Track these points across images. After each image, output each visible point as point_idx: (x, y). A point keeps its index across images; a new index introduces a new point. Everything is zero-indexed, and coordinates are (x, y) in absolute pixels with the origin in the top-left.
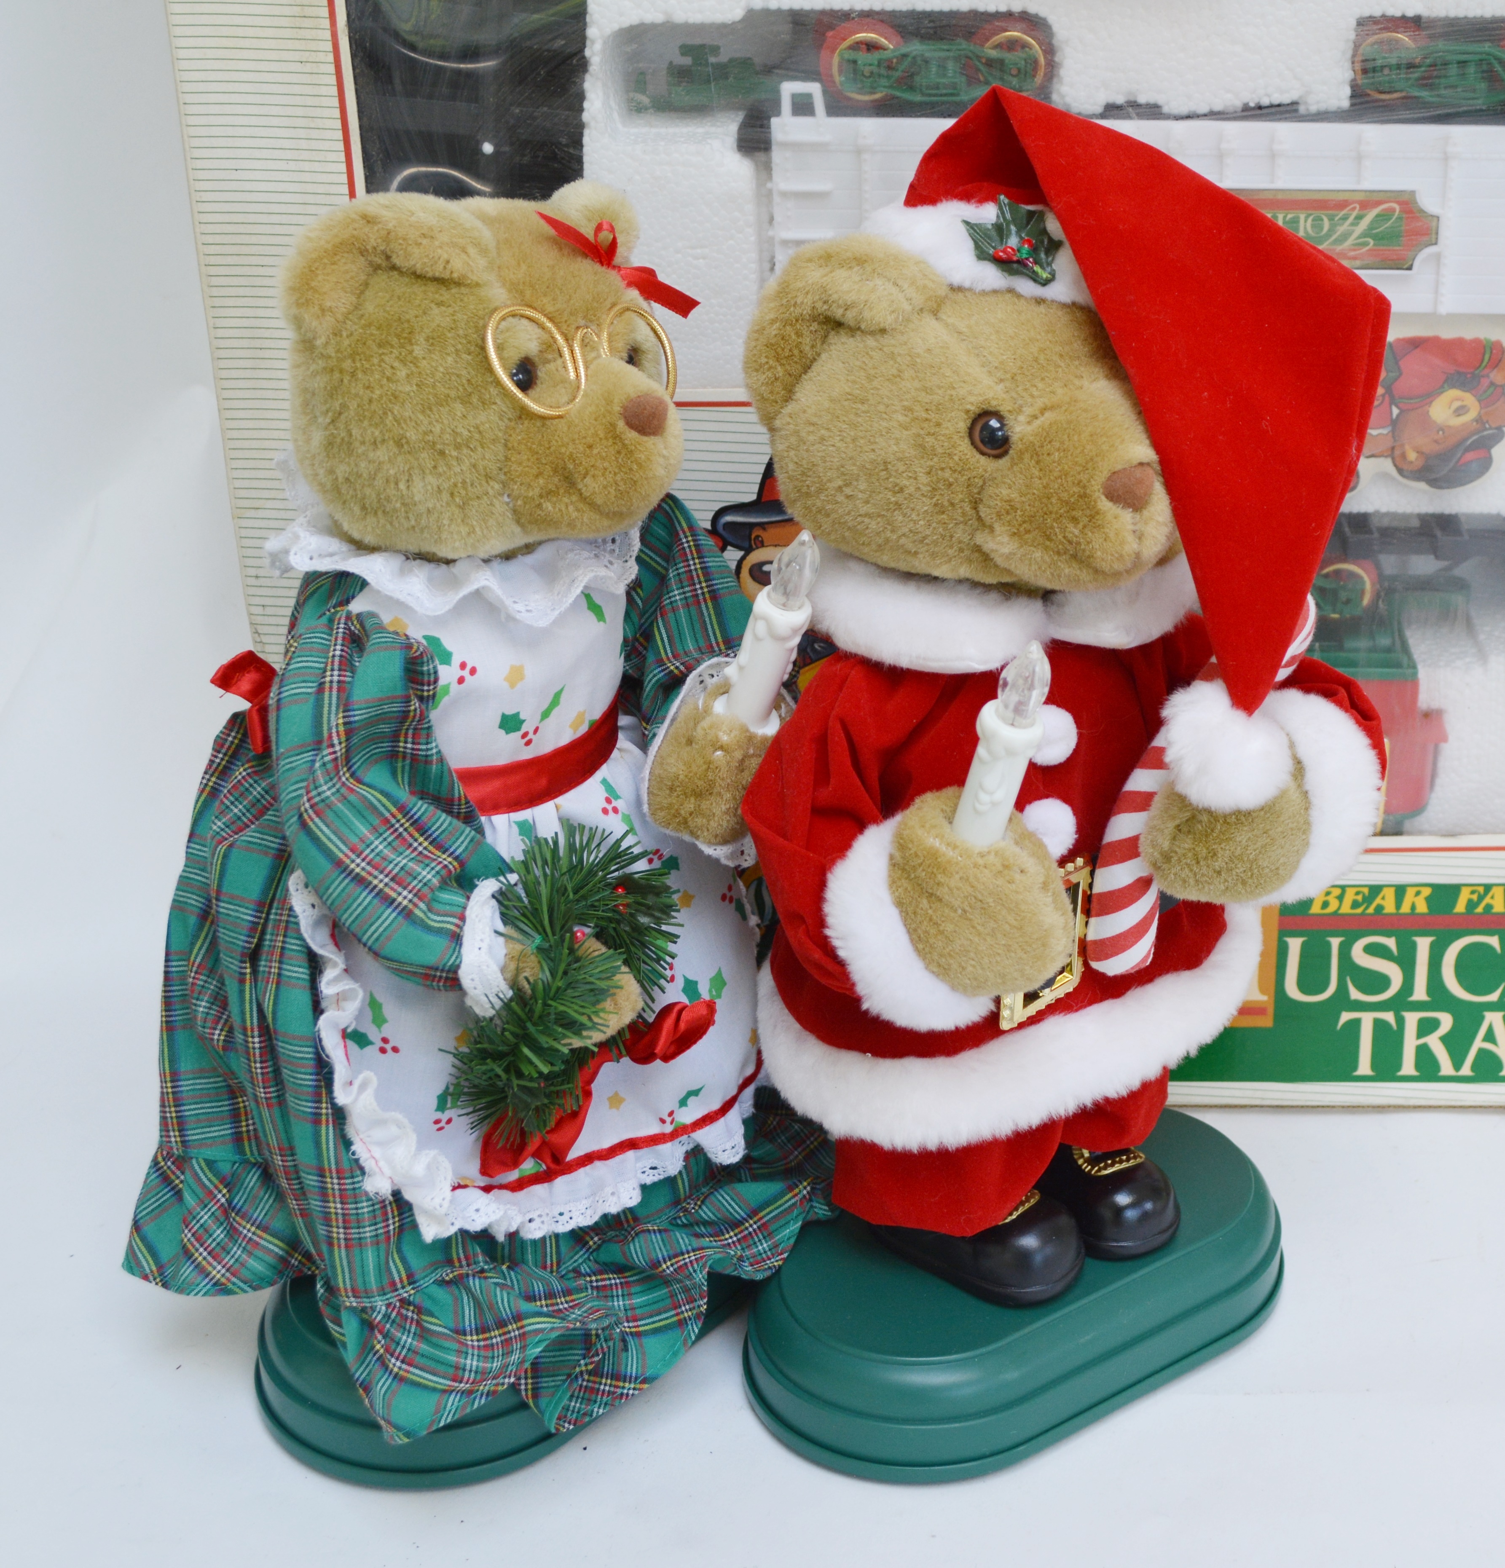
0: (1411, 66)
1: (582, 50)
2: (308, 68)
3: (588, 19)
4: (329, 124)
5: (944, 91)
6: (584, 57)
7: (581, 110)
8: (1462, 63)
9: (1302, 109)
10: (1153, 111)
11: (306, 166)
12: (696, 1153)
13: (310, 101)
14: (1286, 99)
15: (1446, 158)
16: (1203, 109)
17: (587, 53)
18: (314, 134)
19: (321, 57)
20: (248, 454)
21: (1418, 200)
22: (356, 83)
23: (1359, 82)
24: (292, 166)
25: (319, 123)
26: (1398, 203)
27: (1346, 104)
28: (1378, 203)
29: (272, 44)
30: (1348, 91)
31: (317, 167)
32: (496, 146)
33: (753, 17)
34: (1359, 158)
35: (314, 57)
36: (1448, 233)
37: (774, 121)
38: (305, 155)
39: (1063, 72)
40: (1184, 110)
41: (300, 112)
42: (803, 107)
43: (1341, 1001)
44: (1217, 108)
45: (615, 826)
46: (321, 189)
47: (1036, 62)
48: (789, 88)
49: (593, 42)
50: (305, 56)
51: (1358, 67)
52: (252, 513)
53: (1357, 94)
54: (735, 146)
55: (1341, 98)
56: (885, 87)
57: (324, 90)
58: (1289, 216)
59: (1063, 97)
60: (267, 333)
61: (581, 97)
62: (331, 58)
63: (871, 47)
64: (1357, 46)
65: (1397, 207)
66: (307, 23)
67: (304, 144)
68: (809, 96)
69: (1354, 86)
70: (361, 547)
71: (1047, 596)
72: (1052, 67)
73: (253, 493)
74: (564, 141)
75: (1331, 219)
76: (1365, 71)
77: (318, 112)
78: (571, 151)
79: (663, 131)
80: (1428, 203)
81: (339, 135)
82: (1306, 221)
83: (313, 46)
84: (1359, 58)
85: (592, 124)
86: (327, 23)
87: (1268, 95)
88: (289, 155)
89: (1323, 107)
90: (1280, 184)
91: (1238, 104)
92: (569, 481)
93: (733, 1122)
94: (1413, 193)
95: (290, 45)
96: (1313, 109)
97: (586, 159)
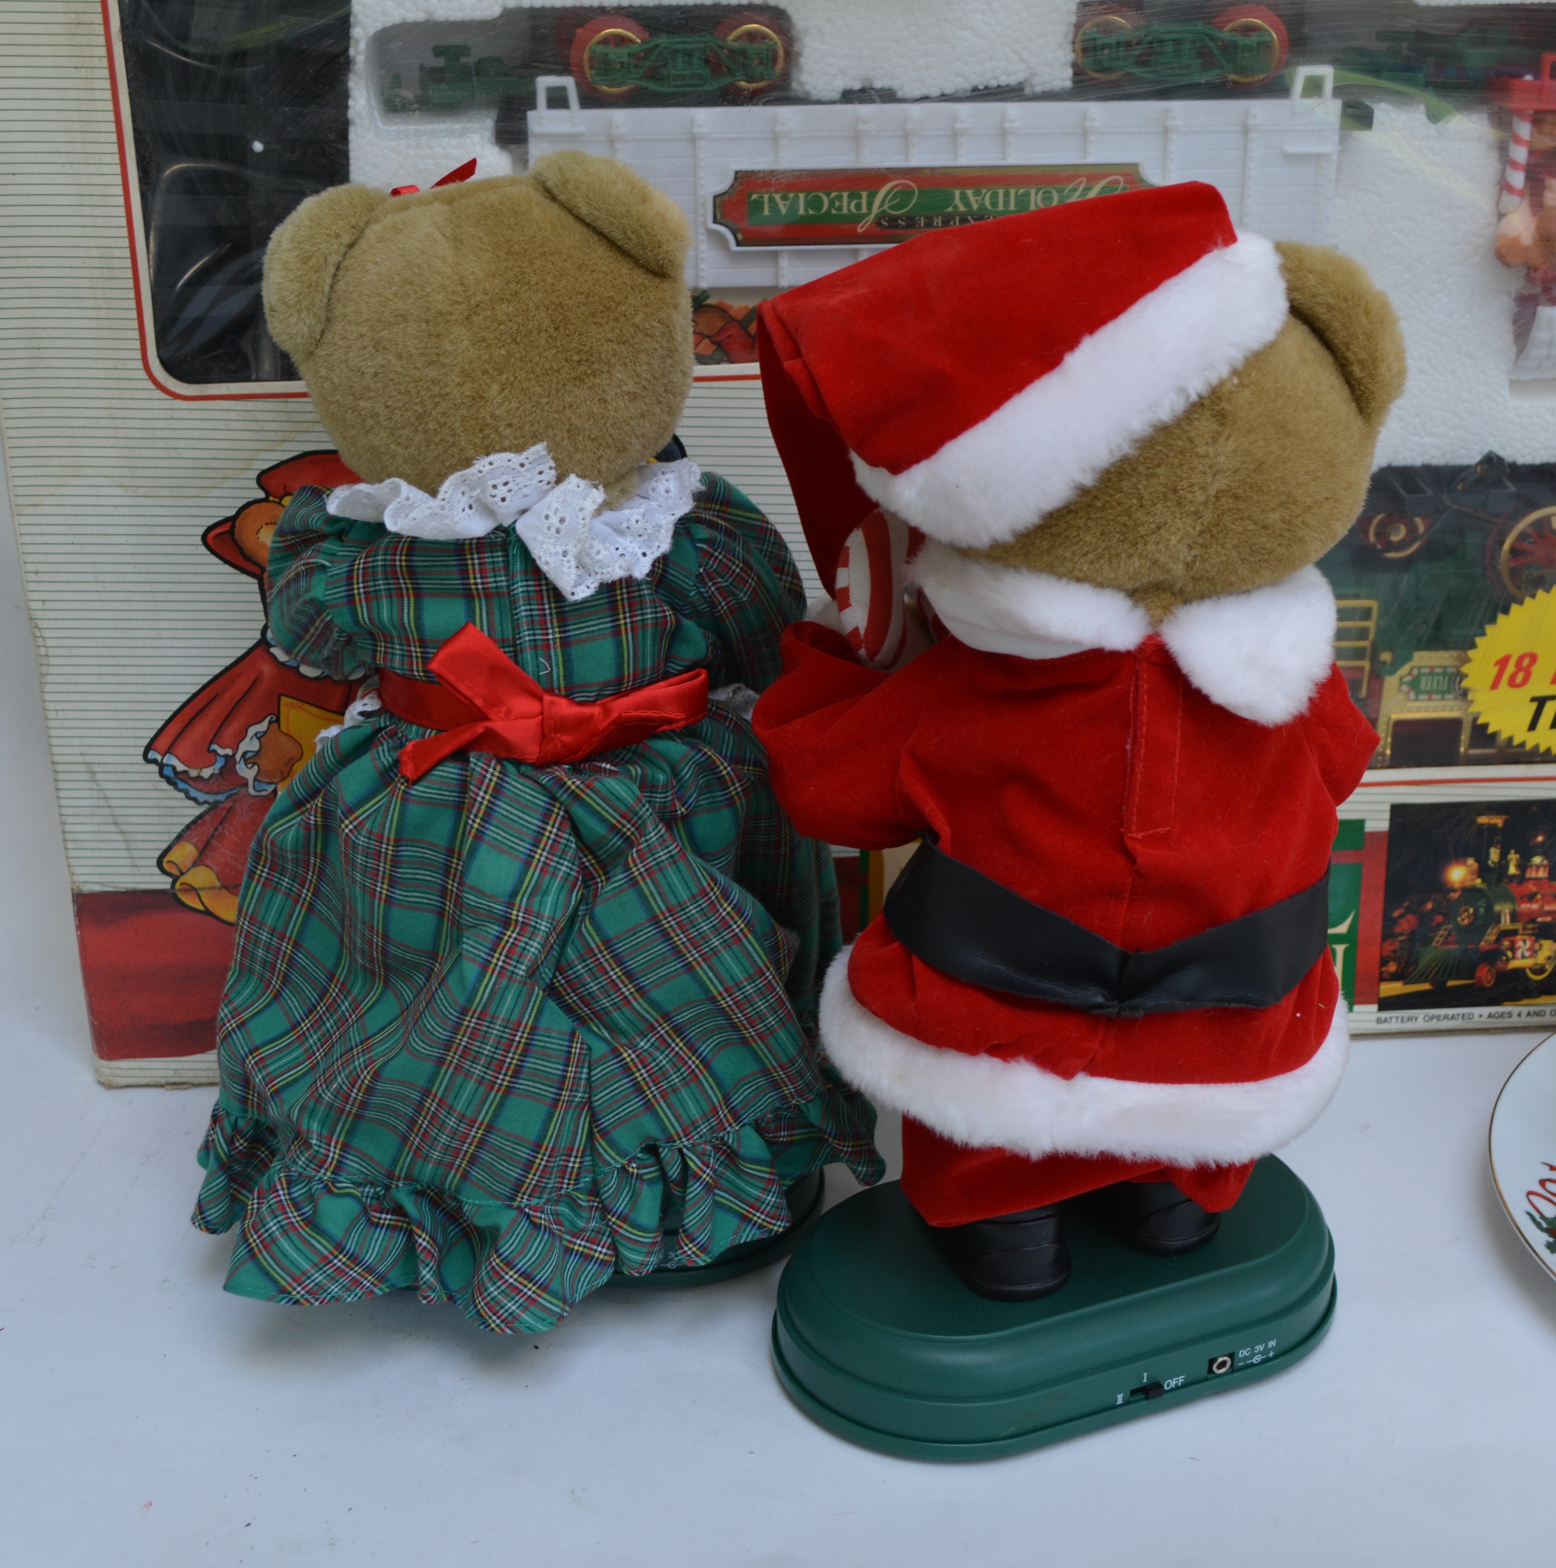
0: (1128, 44)
1: (346, 49)
2: (83, 73)
3: (352, 19)
4: (104, 127)
5: (691, 82)
6: (348, 57)
7: (346, 107)
8: (1177, 42)
9: (1028, 91)
10: (888, 96)
11: (82, 169)
13: (84, 105)
14: (1012, 80)
15: (1166, 132)
16: (935, 92)
17: (352, 52)
18: (90, 137)
19: (96, 62)
20: (27, 452)
21: (1141, 172)
22: (129, 87)
23: (1079, 61)
24: (68, 169)
25: (94, 126)
26: (1122, 175)
27: (1068, 84)
28: (1105, 176)
29: (48, 51)
30: (1069, 72)
31: (92, 169)
32: (265, 144)
33: (509, 14)
34: (1084, 134)
35: (88, 62)
37: (531, 114)
38: (81, 158)
39: (802, 61)
40: (917, 94)
41: (75, 116)
42: (558, 100)
44: (949, 89)
46: (96, 190)
47: (776, 52)
48: (544, 82)
49: (357, 42)
50: (80, 62)
51: (1078, 46)
52: (31, 510)
53: (1078, 72)
54: (493, 140)
55: (1064, 78)
56: (635, 79)
57: (98, 95)
58: (1021, 191)
59: (802, 84)
60: (44, 333)
61: (345, 95)
62: (105, 63)
63: (621, 40)
64: (1078, 26)
65: (1121, 179)
66: (82, 29)
67: (79, 148)
68: (563, 89)
69: (1074, 65)
72: (791, 56)
73: (33, 491)
74: (332, 137)
75: (1060, 191)
76: (1084, 50)
77: (93, 116)
78: (339, 146)
79: (422, 127)
80: (1150, 174)
81: (114, 138)
82: (1037, 194)
83: (87, 51)
84: (1079, 38)
85: (358, 121)
86: (101, 29)
87: (996, 78)
88: (64, 158)
89: (1047, 87)
90: (1011, 161)
91: (968, 86)
94: (1136, 165)
95: (66, 51)
96: (1038, 89)
97: (352, 155)
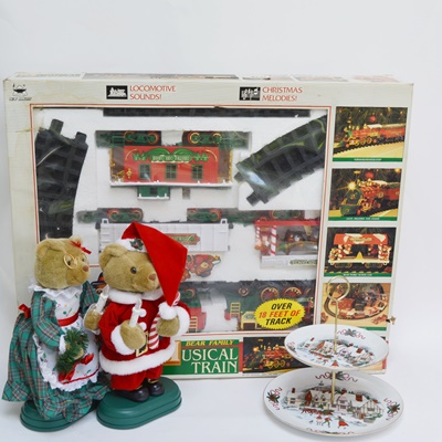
0: (195, 215)
3: (74, 210)
5: (126, 220)
8: (203, 215)
10: (157, 222)
12: (90, 381)
14: (177, 220)
15: (201, 229)
17: (74, 215)
28: (191, 235)
32: (60, 228)
34: (188, 229)
36: (202, 239)
37: (101, 224)
39: (144, 216)
40: (162, 222)
42: (105, 222)
43: (192, 360)
45: (79, 329)
47: (140, 215)
48: (103, 219)
51: (188, 215)
54: (95, 228)
55: (185, 220)
56: (118, 219)
59: (144, 220)
63: (116, 213)
64: (187, 212)
65: (194, 236)
69: (187, 218)
70: (44, 288)
71: (142, 293)
74: (70, 228)
75: (184, 238)
79: (84, 226)
80: (198, 235)
85: (74, 225)
92: (75, 278)
93: (95, 376)
94: (196, 234)
96: (181, 222)
97: (73, 230)
